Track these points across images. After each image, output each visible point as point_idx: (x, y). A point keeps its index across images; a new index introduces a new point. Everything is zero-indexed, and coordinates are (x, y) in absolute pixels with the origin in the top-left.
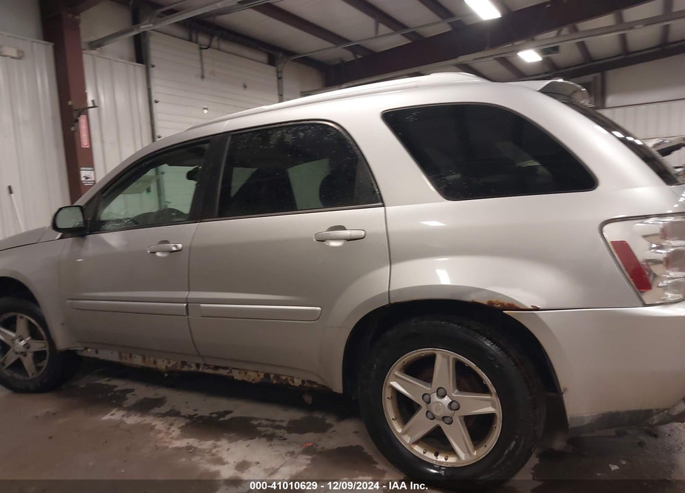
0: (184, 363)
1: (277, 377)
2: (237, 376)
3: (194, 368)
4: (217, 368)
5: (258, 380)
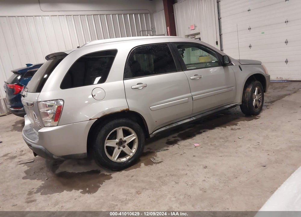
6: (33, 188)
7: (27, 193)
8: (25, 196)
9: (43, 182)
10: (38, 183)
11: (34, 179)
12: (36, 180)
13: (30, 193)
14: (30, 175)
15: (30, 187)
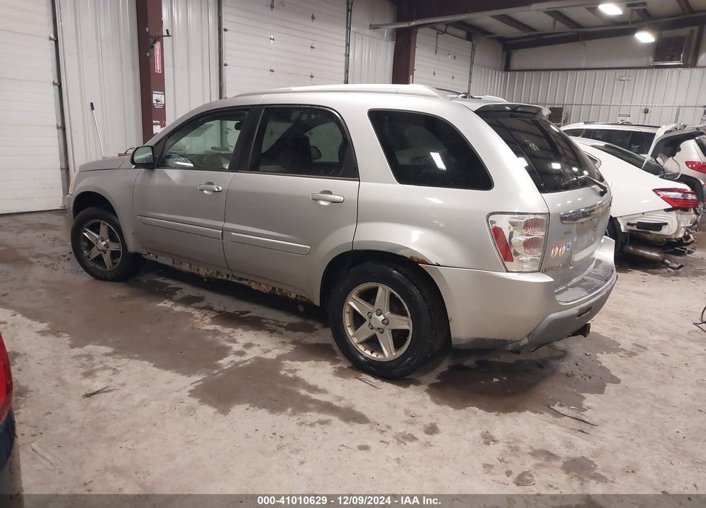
0: (218, 273)
1: (280, 290)
2: (254, 287)
3: (225, 277)
4: (241, 279)
5: (268, 291)
6: (621, 356)
7: (636, 357)
8: (641, 355)
9: (598, 355)
10: (605, 359)
11: (603, 368)
12: (604, 364)
13: (631, 354)
14: (601, 378)
15: (622, 361)
